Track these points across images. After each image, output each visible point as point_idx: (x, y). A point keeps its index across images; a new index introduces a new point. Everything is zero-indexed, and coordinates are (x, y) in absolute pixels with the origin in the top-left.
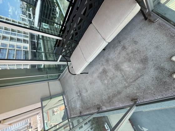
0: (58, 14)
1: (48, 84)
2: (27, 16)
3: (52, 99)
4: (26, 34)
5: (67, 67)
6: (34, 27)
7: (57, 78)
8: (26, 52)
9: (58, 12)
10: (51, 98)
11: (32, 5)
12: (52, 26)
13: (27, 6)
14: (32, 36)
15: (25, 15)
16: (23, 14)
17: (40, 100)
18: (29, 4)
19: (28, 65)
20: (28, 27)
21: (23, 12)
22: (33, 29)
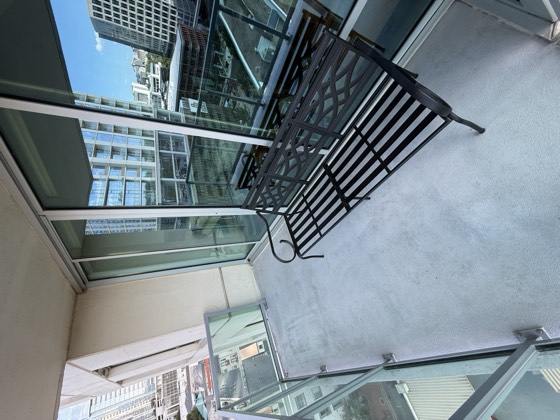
0: (230, 67)
1: (221, 273)
2: (149, 86)
3: (233, 318)
4: (148, 136)
5: (267, 234)
6: (166, 115)
7: (242, 255)
8: (150, 186)
9: (230, 63)
10: (230, 315)
11: (161, 54)
12: (214, 106)
13: (149, 58)
14: (163, 141)
15: (145, 83)
16: (138, 82)
17: (203, 318)
18: (155, 52)
19: (154, 220)
20: (152, 115)
21: (138, 76)
22: (165, 119)
